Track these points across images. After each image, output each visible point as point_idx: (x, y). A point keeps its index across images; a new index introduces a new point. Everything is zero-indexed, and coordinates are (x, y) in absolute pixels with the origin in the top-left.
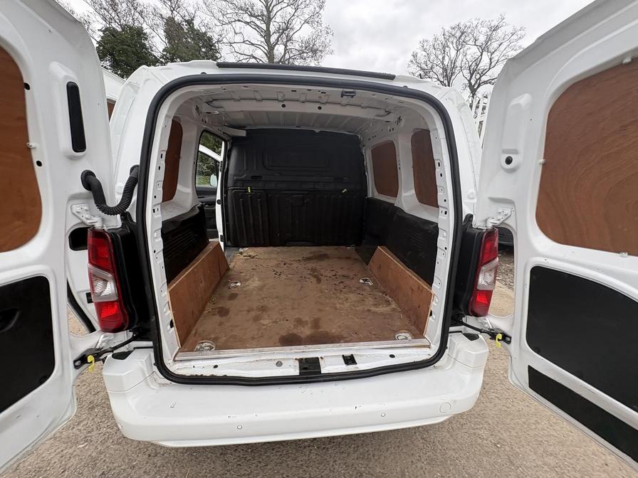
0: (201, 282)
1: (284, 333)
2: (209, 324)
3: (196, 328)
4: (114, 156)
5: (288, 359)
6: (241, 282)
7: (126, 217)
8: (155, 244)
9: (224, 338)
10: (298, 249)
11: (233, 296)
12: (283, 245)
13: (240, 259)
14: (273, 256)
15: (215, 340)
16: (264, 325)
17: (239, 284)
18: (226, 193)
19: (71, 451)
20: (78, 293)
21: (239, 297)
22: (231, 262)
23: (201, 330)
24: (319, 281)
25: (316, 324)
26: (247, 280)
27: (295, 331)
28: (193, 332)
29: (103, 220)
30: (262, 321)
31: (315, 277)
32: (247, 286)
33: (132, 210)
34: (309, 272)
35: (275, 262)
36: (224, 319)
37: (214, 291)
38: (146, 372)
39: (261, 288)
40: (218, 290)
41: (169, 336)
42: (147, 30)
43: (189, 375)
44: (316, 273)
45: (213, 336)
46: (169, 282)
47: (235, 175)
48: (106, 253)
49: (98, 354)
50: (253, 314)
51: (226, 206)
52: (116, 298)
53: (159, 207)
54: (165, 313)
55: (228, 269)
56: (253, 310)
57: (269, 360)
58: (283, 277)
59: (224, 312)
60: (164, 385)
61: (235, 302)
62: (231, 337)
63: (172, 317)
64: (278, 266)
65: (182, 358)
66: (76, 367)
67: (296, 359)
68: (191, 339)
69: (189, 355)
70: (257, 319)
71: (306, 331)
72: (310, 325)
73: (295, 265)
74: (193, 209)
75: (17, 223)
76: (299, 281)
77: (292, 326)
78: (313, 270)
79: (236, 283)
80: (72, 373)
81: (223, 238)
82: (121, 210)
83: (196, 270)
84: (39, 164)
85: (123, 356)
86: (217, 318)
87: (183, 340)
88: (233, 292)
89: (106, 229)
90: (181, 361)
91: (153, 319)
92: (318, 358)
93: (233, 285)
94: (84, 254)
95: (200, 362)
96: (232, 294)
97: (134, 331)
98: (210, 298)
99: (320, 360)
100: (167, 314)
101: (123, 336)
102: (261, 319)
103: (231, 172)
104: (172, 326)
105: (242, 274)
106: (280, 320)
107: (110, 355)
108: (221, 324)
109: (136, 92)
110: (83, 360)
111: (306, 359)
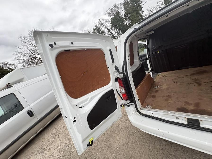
0: (145, 87)
1: (179, 107)
2: (149, 100)
3: (145, 101)
4: (119, 60)
5: (182, 117)
6: (159, 86)
7: (124, 74)
8: (131, 79)
9: (155, 105)
10: (187, 70)
11: (157, 91)
12: (178, 69)
13: (158, 78)
14: (173, 75)
15: (152, 105)
16: (170, 103)
17: (158, 87)
18: (150, 55)
19: (123, 123)
20: (118, 91)
21: (159, 91)
22: (155, 79)
23: (147, 101)
24: (199, 84)
25: (197, 105)
26: (161, 85)
27: (185, 107)
28: (145, 102)
29: (120, 75)
30: (168, 101)
31: (197, 83)
32: (162, 87)
33: (125, 72)
34: (193, 81)
35: (174, 77)
36: (154, 99)
37: (150, 90)
38: (134, 111)
39: (168, 89)
40: (151, 89)
41: (138, 103)
42: (120, 11)
43: (145, 114)
44: (197, 81)
45: (151, 104)
46: (136, 88)
47: (152, 49)
48: (122, 82)
49: (124, 105)
50: (165, 98)
51: (151, 60)
52: (125, 93)
53: (130, 69)
54: (136, 97)
55: (154, 82)
56: (165, 97)
57: (173, 115)
58: (178, 84)
59: (154, 97)
60: (139, 115)
61: (157, 93)
62: (157, 105)
63: (138, 98)
64: (175, 79)
65: (142, 109)
66: (121, 107)
67: (186, 118)
68: (144, 104)
69: (144, 109)
70: (166, 100)
71: (191, 108)
72: (193, 105)
73: (185, 78)
74: (139, 65)
75: (108, 79)
76: (187, 85)
77: (183, 105)
78: (196, 80)
79: (158, 86)
80: (120, 108)
81: (151, 71)
82: (123, 73)
83: (143, 84)
84: (108, 68)
85: (129, 106)
86: (152, 98)
87: (142, 104)
88: (157, 90)
89: (120, 77)
90: (142, 110)
91: (134, 98)
92: (198, 120)
93: (156, 87)
94: (117, 83)
95: (148, 111)
96: (156, 91)
97: (130, 100)
98: (149, 92)
99: (200, 121)
100: (137, 97)
101: (128, 101)
102: (168, 100)
103: (150, 48)
104: (138, 100)
105: (160, 83)
106: (177, 102)
107: (126, 105)
108: (153, 100)
109: (121, 43)
110: (121, 106)
111: (191, 119)
